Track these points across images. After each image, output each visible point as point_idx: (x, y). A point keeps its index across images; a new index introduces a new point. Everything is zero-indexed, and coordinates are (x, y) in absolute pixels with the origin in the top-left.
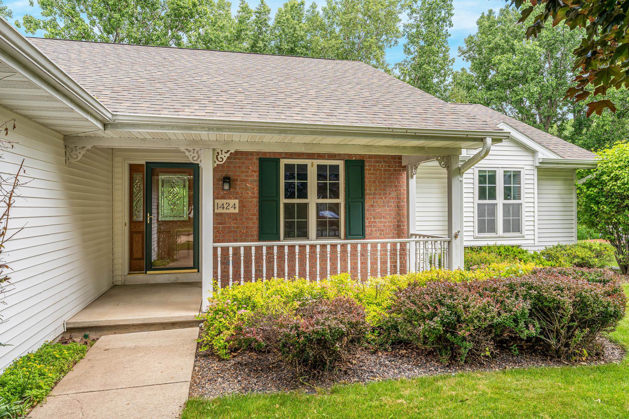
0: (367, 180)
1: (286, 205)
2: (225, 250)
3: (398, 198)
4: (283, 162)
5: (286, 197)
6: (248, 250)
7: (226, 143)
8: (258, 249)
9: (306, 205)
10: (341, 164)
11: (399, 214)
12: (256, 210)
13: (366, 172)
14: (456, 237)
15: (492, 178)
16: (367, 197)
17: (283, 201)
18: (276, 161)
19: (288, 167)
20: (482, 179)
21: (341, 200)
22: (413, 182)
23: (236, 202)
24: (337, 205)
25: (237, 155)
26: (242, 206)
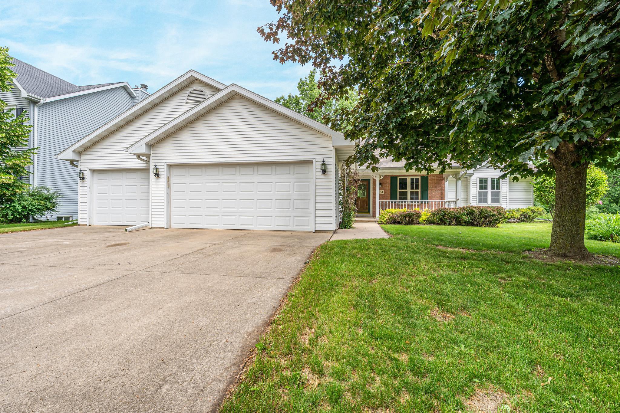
0: (429, 183)
1: (399, 192)
2: (382, 202)
3: (442, 189)
4: (399, 178)
5: (400, 189)
6: (386, 202)
7: (383, 173)
8: (389, 202)
9: (406, 192)
10: (419, 178)
11: (442, 195)
12: (389, 193)
13: (429, 180)
14: (458, 200)
15: (486, 181)
16: (429, 189)
17: (399, 190)
18: (397, 178)
19: (401, 180)
20: (481, 182)
21: (419, 190)
22: (447, 183)
23: (383, 191)
24: (418, 192)
25: (386, 176)
26: (385, 192)
